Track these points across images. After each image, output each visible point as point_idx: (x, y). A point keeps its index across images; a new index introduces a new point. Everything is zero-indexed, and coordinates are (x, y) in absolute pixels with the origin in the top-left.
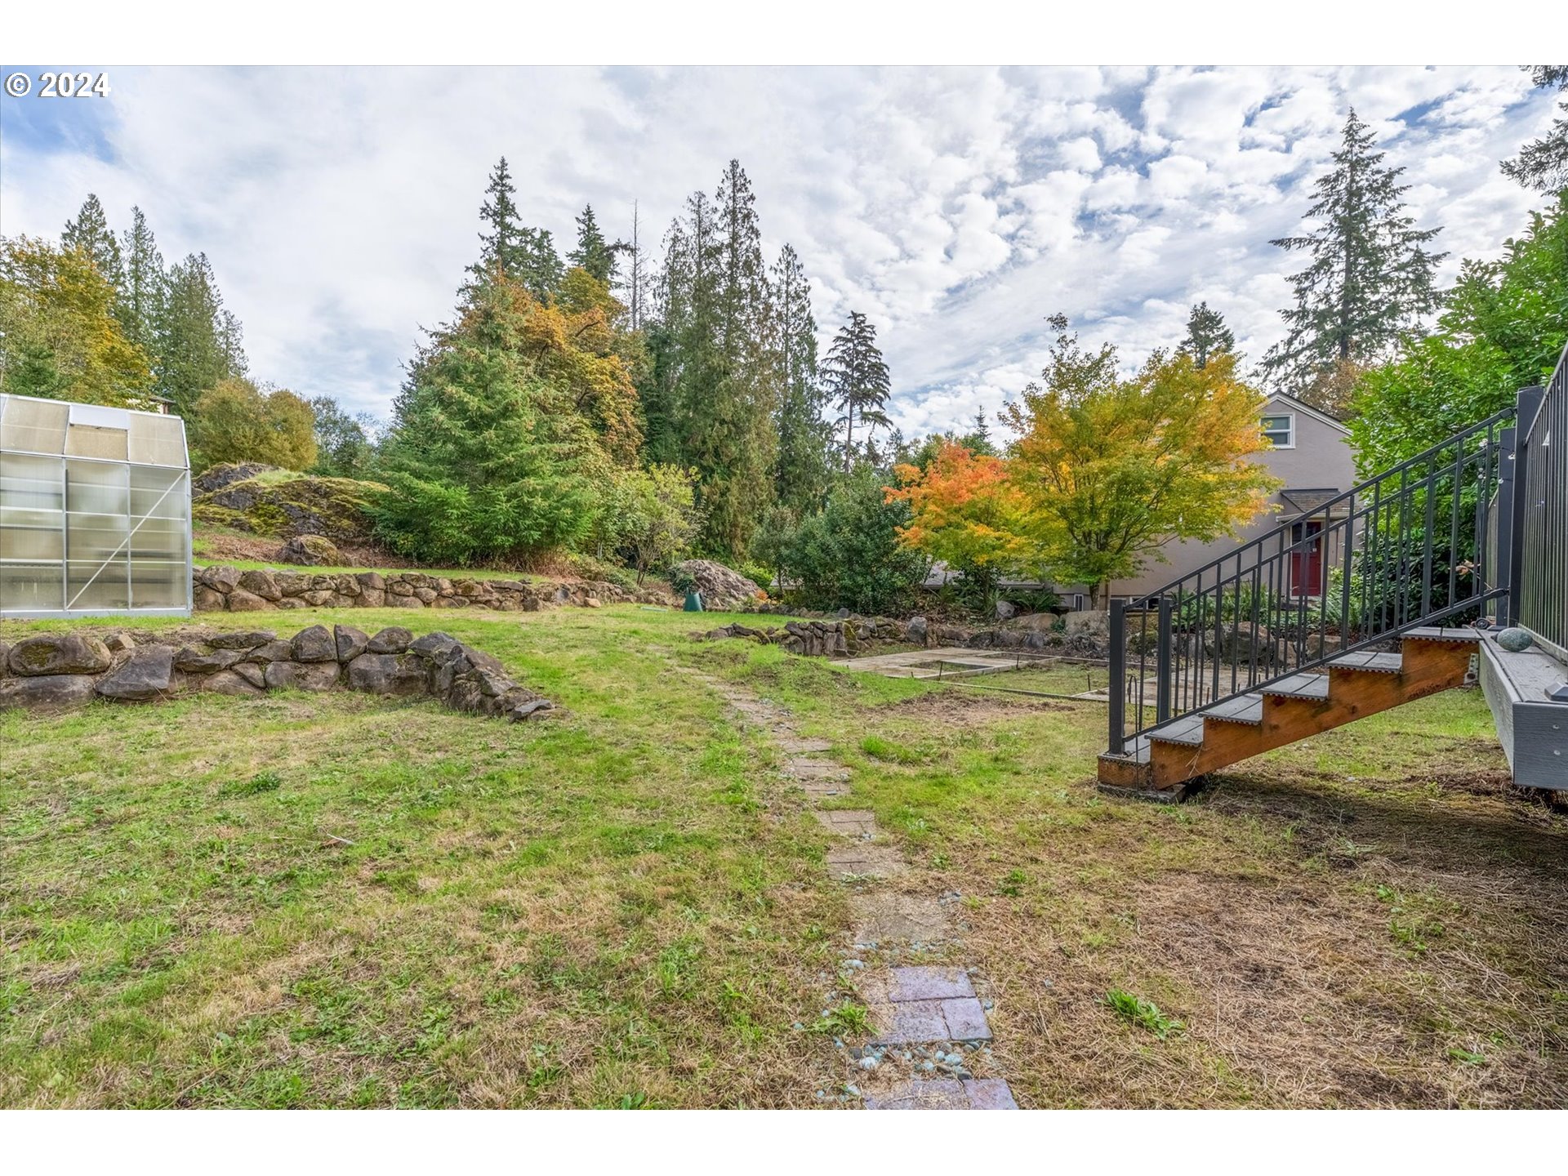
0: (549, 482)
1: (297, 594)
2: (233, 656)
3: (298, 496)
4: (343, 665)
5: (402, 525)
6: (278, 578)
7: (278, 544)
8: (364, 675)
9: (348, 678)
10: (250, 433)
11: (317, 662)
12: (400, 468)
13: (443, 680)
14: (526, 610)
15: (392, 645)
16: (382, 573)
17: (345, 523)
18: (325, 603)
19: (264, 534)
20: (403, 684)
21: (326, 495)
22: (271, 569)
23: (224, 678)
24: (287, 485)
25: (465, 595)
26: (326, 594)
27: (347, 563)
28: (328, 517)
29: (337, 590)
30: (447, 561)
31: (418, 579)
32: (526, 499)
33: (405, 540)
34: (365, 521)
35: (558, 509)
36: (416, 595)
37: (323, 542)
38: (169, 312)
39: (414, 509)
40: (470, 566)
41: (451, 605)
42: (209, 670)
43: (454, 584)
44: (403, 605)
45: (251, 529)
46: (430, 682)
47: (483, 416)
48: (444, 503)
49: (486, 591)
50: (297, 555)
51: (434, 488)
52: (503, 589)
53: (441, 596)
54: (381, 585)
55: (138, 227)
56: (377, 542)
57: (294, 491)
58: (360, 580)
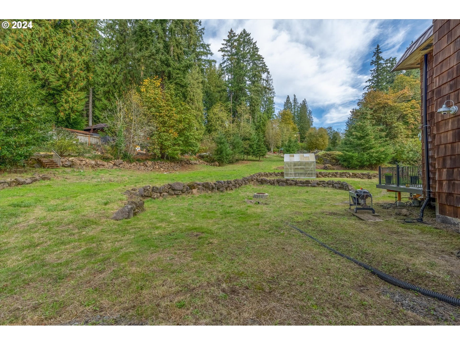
0: (378, 150)
1: (326, 175)
2: (322, 183)
3: (325, 156)
4: (333, 185)
5: (345, 161)
6: (324, 173)
7: (323, 166)
8: (335, 186)
9: (333, 186)
10: (315, 139)
11: (330, 184)
12: (344, 150)
13: (344, 188)
14: (369, 179)
15: (339, 183)
16: (339, 171)
17: (334, 161)
18: (331, 177)
19: (320, 164)
20: (340, 188)
21: (330, 156)
22: (323, 171)
23: (321, 185)
24: (324, 154)
25: (355, 176)
26: (331, 175)
27: (334, 169)
28: (331, 160)
29: (332, 175)
30: (353, 168)
31: (346, 173)
32: (371, 154)
33: (345, 164)
34: (337, 160)
35: (381, 155)
36: (345, 176)
37: (330, 165)
38: (299, 114)
39: (347, 158)
40: (359, 169)
41: (352, 178)
42: (319, 184)
43: (353, 173)
44: (343, 177)
45: (318, 163)
46: (343, 188)
47: (361, 137)
48: (353, 156)
49: (359, 175)
50: (325, 168)
51: (350, 154)
52: (363, 174)
53: (350, 176)
54: (339, 174)
55: (295, 98)
56: (340, 164)
57: (325, 155)
58: (336, 173)
